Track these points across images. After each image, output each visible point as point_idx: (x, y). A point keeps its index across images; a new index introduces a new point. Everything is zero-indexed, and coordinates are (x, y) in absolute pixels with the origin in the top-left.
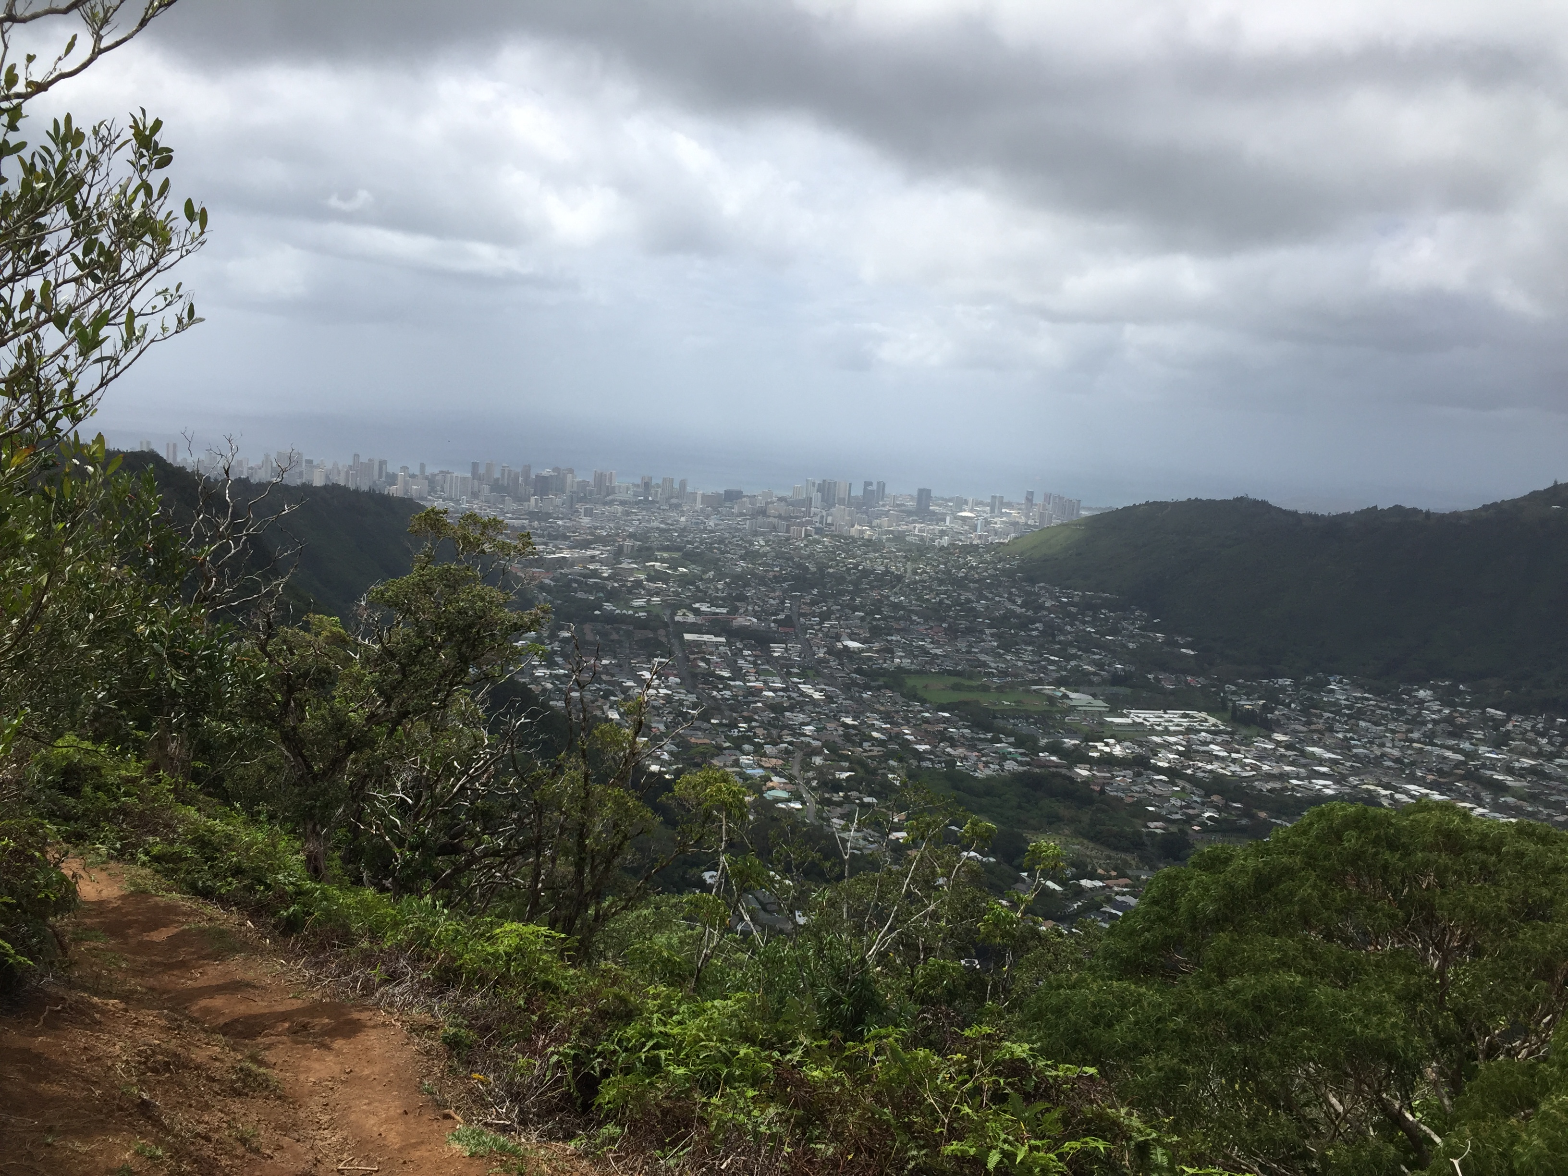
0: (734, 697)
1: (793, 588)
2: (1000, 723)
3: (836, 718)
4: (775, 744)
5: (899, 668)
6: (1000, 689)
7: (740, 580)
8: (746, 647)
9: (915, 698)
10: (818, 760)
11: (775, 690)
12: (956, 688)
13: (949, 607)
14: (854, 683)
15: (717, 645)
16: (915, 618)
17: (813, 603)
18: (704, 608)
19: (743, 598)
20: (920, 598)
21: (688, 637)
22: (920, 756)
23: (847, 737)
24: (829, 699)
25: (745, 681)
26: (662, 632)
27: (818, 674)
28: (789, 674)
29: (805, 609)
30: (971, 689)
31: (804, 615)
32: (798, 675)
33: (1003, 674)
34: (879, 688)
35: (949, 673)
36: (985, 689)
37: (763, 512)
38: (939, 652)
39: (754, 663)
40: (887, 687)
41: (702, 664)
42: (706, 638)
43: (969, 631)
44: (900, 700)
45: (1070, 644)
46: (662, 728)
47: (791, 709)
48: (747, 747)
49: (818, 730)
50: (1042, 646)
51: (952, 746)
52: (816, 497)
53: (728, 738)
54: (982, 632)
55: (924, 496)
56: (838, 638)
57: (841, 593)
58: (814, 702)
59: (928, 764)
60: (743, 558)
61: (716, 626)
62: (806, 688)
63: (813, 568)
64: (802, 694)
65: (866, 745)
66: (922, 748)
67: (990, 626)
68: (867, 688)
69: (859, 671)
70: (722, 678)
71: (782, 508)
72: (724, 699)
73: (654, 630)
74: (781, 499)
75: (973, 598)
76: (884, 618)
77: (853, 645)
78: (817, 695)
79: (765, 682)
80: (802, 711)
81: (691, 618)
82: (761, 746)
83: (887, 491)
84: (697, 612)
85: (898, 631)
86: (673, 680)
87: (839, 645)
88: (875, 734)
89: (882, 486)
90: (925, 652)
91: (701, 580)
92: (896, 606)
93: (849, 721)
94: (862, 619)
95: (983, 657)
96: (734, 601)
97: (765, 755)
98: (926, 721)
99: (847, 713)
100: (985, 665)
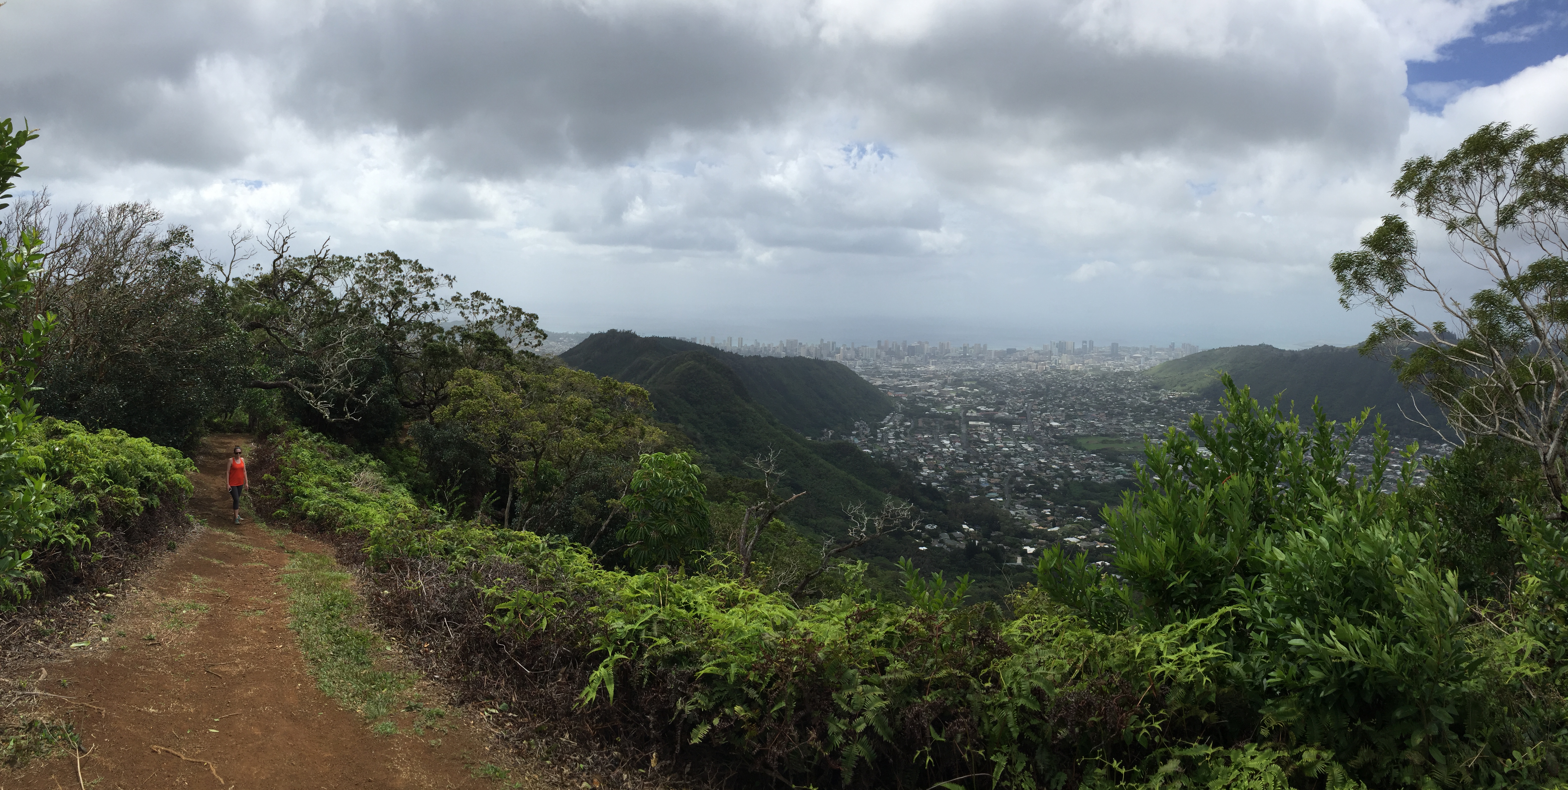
0: (987, 451)
1: (1030, 397)
2: (1120, 458)
3: (1036, 459)
4: (999, 472)
5: (1076, 435)
6: (1128, 442)
7: (1005, 394)
8: (1000, 427)
9: (1080, 448)
10: (1019, 479)
11: (1009, 447)
12: (1104, 442)
13: (1111, 403)
14: (1051, 443)
15: (985, 426)
16: (1091, 409)
17: (1040, 404)
18: (983, 408)
19: (1004, 403)
20: (1097, 399)
21: (971, 423)
22: (1074, 476)
23: (1039, 468)
24: (1036, 450)
25: (995, 443)
26: (957, 421)
27: (1034, 439)
28: (1019, 439)
29: (1035, 407)
30: (1112, 442)
31: (1032, 410)
32: (1023, 440)
33: (1132, 434)
34: (1062, 445)
35: (1102, 435)
36: (1121, 442)
37: (1026, 359)
38: (1100, 425)
39: (1002, 435)
40: (1066, 444)
41: (976, 436)
42: (980, 423)
43: (1119, 414)
44: (1072, 449)
45: (1171, 418)
46: (943, 466)
47: (1015, 456)
48: (985, 474)
49: (1025, 465)
50: (1157, 420)
51: (1093, 470)
52: (1055, 350)
53: (976, 470)
54: (1127, 414)
55: (1115, 346)
56: (1048, 421)
57: (1055, 399)
58: (1027, 452)
59: (1077, 479)
60: (1008, 383)
61: (988, 417)
62: (1025, 446)
63: (1044, 387)
64: (1023, 449)
65: (1048, 472)
66: (1075, 472)
67: (1131, 411)
68: (1056, 444)
69: (1055, 437)
70: (984, 442)
71: (1036, 357)
72: (982, 452)
73: (954, 420)
74: (1036, 352)
75: (1125, 397)
76: (1075, 411)
77: (1054, 424)
78: (1030, 449)
79: (1005, 444)
80: (1020, 456)
81: (975, 414)
82: (992, 473)
83: (1094, 345)
84: (978, 411)
85: (1080, 416)
86: (958, 444)
87: (1048, 425)
88: (1054, 466)
89: (1091, 343)
90: (1092, 425)
91: (984, 394)
92: (1082, 404)
93: (1043, 461)
94: (1063, 411)
95: (1124, 427)
96: (999, 405)
97: (993, 477)
98: (1082, 459)
99: (1043, 457)
100: (1124, 430)
